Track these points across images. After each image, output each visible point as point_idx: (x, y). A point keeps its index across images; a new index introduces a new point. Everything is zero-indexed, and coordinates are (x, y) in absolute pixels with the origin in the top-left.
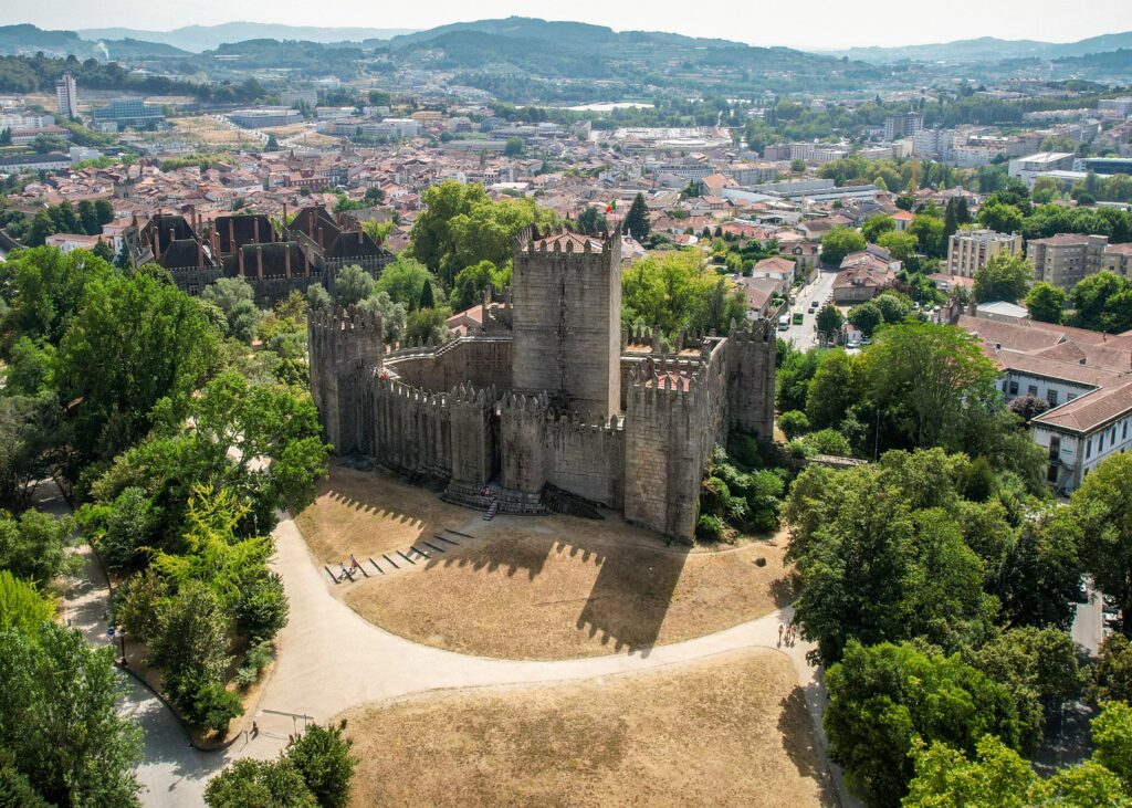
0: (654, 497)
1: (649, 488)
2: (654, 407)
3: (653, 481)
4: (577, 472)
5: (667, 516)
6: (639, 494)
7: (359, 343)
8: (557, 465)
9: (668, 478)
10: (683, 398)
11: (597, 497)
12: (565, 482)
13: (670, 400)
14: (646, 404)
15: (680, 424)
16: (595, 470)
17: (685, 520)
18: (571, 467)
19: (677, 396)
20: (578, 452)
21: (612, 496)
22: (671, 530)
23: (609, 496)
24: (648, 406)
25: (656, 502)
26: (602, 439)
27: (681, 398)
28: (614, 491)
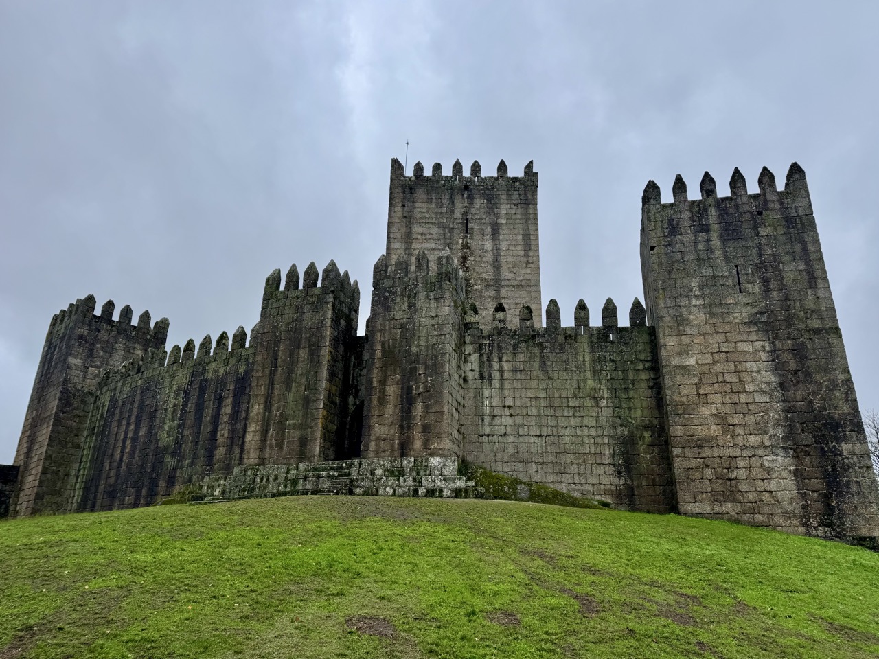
1: (736, 419)
3: (743, 397)
4: (534, 430)
6: (709, 440)
7: (120, 346)
8: (487, 419)
9: (781, 385)
10: (782, 203)
11: (588, 488)
12: (506, 458)
13: (751, 213)
14: (695, 233)
15: (786, 258)
16: (578, 421)
17: (854, 488)
18: (519, 420)
19: (766, 202)
20: (534, 383)
21: (622, 481)
22: (822, 524)
23: (616, 481)
24: (702, 236)
25: (760, 452)
26: (587, 351)
27: (777, 206)
28: (627, 468)
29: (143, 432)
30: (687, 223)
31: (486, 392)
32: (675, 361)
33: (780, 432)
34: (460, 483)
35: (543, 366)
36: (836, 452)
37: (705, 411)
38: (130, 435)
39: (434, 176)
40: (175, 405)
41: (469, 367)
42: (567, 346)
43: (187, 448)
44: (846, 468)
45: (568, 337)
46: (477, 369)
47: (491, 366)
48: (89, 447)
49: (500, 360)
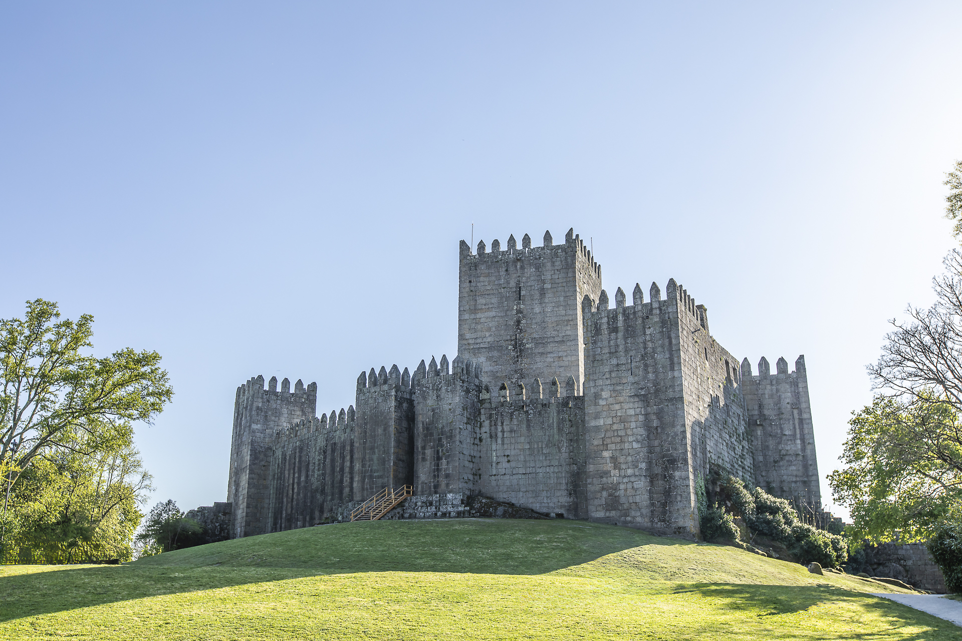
0: (630, 472)
1: (622, 459)
2: (620, 335)
3: (627, 445)
4: (522, 471)
5: (651, 498)
6: (607, 473)
7: (285, 411)
8: (494, 465)
9: (648, 436)
10: (660, 310)
11: (551, 505)
12: (505, 489)
13: (643, 318)
14: (609, 334)
15: (659, 349)
16: (548, 463)
17: (679, 498)
18: (513, 464)
19: (652, 309)
20: (522, 439)
21: (572, 499)
22: (660, 521)
23: (568, 499)
24: (613, 335)
25: (633, 479)
26: (555, 414)
27: (658, 312)
28: (575, 491)
29: (303, 479)
30: (605, 326)
31: (494, 447)
32: (593, 423)
33: (643, 465)
34: (461, 509)
35: (528, 426)
36: (671, 477)
37: (606, 454)
38: (296, 481)
39: (493, 252)
40: (319, 460)
41: (483, 430)
42: (543, 412)
43: (328, 489)
44: (675, 487)
45: (544, 405)
46: (488, 432)
47: (497, 429)
48: (274, 488)
49: (502, 423)
